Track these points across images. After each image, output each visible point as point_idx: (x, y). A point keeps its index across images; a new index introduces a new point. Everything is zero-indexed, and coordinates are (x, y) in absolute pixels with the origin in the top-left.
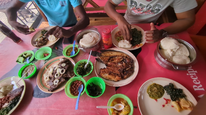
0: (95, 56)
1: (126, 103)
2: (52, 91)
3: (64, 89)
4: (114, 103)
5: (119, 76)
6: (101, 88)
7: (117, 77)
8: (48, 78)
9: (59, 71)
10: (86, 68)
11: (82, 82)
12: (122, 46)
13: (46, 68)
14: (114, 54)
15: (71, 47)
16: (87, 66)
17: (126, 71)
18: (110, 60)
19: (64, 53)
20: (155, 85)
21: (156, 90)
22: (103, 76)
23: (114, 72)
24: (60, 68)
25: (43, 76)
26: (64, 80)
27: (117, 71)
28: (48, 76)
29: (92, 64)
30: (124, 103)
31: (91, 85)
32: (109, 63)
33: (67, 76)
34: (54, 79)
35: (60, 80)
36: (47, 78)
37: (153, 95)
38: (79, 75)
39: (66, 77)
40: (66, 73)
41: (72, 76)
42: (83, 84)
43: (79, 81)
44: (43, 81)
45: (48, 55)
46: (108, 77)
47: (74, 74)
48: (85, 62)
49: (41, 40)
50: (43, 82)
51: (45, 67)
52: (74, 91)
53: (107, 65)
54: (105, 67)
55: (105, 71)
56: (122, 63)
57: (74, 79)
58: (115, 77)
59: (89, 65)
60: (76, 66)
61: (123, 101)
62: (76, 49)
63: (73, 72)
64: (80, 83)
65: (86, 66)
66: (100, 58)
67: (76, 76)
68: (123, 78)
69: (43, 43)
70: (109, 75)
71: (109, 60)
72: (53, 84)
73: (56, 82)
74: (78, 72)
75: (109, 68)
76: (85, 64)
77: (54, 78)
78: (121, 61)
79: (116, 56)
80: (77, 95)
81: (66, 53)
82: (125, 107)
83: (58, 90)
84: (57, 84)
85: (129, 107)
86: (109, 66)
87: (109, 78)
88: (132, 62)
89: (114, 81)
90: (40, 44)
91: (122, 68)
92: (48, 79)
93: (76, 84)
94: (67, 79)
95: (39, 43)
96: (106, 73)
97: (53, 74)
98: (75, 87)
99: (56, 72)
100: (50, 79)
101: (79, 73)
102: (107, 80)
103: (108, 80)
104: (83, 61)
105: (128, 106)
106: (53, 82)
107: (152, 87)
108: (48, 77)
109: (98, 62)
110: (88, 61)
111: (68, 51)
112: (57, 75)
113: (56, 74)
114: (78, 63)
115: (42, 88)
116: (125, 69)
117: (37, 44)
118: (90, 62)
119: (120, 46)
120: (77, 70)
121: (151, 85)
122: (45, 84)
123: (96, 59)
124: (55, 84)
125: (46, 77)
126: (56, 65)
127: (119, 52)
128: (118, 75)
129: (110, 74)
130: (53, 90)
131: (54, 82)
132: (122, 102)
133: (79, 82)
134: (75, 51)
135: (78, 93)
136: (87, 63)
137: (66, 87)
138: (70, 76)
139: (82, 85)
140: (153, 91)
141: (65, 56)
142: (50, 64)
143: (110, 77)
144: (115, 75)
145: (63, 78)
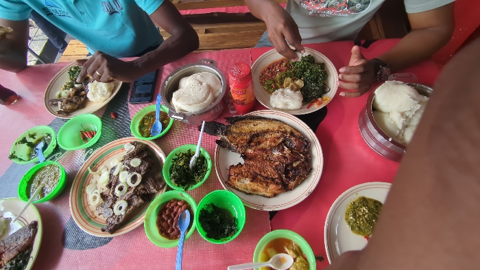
0: (215, 133)
1: (297, 250)
2: (112, 231)
3: (143, 224)
4: (269, 251)
5: (277, 184)
6: (234, 216)
7: (272, 187)
8: (99, 197)
9: (125, 178)
10: (193, 168)
11: (185, 203)
12: (280, 106)
13: (90, 172)
14: (261, 126)
15: (152, 113)
16: (197, 162)
17: (293, 168)
18: (252, 144)
19: (134, 129)
20: (364, 201)
21: (366, 213)
22: (238, 184)
23: (263, 174)
24: (127, 170)
25: (84, 192)
26: (141, 201)
27: (270, 171)
28: (99, 191)
29: (207, 156)
30: (293, 250)
31: (210, 210)
32: (250, 151)
33: (145, 190)
34: (115, 199)
35: (129, 202)
36: (95, 198)
37: (359, 228)
38: (178, 186)
39: (144, 194)
40: (143, 182)
41: (159, 190)
42: (189, 208)
43: (178, 200)
44: (86, 205)
45: (92, 134)
46: (249, 188)
47: (165, 184)
48: (189, 151)
49: (69, 96)
50: (87, 208)
51: (89, 168)
52: (169, 227)
53: (245, 156)
54: (242, 161)
55: (241, 173)
56: (283, 150)
57: (165, 197)
58: (267, 185)
59: (202, 159)
60: (168, 162)
61: (290, 246)
62: (164, 118)
63: (161, 180)
64: (181, 207)
65: (193, 160)
66: (225, 137)
67: (169, 189)
68: (286, 188)
69: (76, 103)
70: (251, 183)
71: (250, 142)
72: (114, 214)
73: (120, 208)
74: (174, 177)
75: (251, 163)
76: (189, 155)
77: (114, 196)
78: (279, 144)
79: (267, 132)
80: (176, 237)
81: (140, 128)
82: (295, 260)
83: (126, 228)
84: (122, 212)
85: (306, 259)
86: (250, 159)
87: (254, 190)
88: (306, 146)
89: (264, 196)
90: (68, 106)
91: (283, 163)
92: (99, 199)
93: (171, 211)
94: (148, 198)
95: (67, 103)
96: (243, 176)
97: (109, 186)
98: (169, 216)
99: (117, 182)
100: (104, 200)
101: (176, 182)
102: (247, 194)
103: (250, 194)
104: (184, 148)
105: (302, 259)
106: (112, 207)
107: (358, 207)
108: (99, 193)
109: (222, 150)
110: (197, 149)
111: (143, 122)
112: (121, 189)
113: (117, 187)
114: (172, 155)
115: (84, 224)
116: (291, 164)
117: (59, 106)
118: (201, 150)
119: (273, 106)
120: (171, 173)
121: (354, 200)
122: (91, 214)
123: (218, 142)
124: (117, 212)
125: (93, 195)
126: (115, 161)
127: (273, 119)
128: (273, 180)
129: (254, 179)
130: (115, 229)
131: (116, 207)
132: (287, 250)
133: (179, 203)
134: (162, 121)
135: (179, 233)
136: (196, 155)
137: (147, 220)
138: (155, 191)
139: (187, 212)
140: (360, 216)
141: (137, 137)
142: (101, 158)
143: (255, 186)
144: (267, 181)
145: (138, 196)
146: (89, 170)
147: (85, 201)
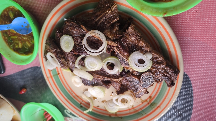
13: (90, 110)
24: (83, 59)
25: (116, 114)
26: (130, 30)
28: (115, 97)
34: (126, 73)
35: (131, 50)
36: (124, 101)
45: (46, 114)
50: (137, 109)
51: (85, 112)
72: (149, 71)
73: (141, 62)
77: (121, 75)
84: (148, 58)
92: (126, 96)
94: (126, 20)
97: (107, 84)
99: (102, 73)
106: (139, 76)
108: (117, 96)
115: (159, 110)
122: (146, 103)
124: (148, 65)
125: (119, 103)
131: (139, 69)
145: (123, 36)
146: (88, 111)
147: (128, 112)
